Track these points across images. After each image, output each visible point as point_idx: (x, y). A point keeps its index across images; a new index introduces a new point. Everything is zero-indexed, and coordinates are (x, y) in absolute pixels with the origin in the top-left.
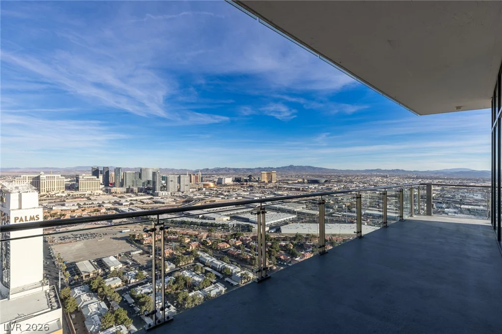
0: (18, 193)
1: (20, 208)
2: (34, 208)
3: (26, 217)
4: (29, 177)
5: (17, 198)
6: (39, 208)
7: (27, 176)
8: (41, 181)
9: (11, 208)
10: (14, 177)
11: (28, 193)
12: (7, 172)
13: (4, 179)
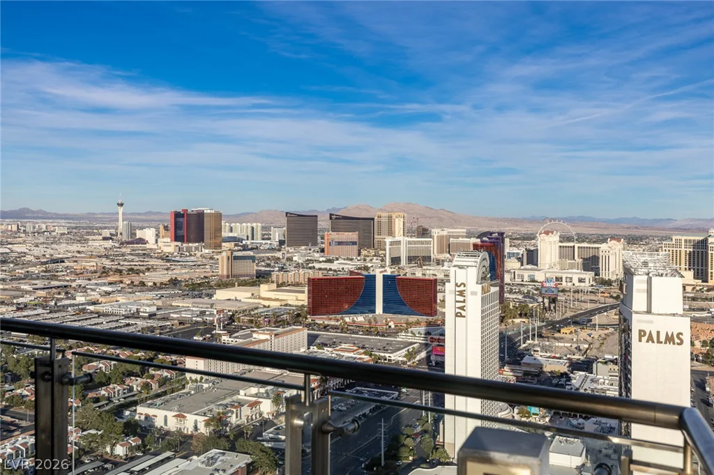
0: (647, 277)
1: (649, 312)
2: (674, 315)
3: (658, 333)
4: (686, 241)
5: (645, 286)
6: (682, 316)
7: (683, 238)
8: (710, 252)
9: (635, 307)
10: (662, 239)
11: (664, 278)
12: (652, 229)
13: (647, 244)
